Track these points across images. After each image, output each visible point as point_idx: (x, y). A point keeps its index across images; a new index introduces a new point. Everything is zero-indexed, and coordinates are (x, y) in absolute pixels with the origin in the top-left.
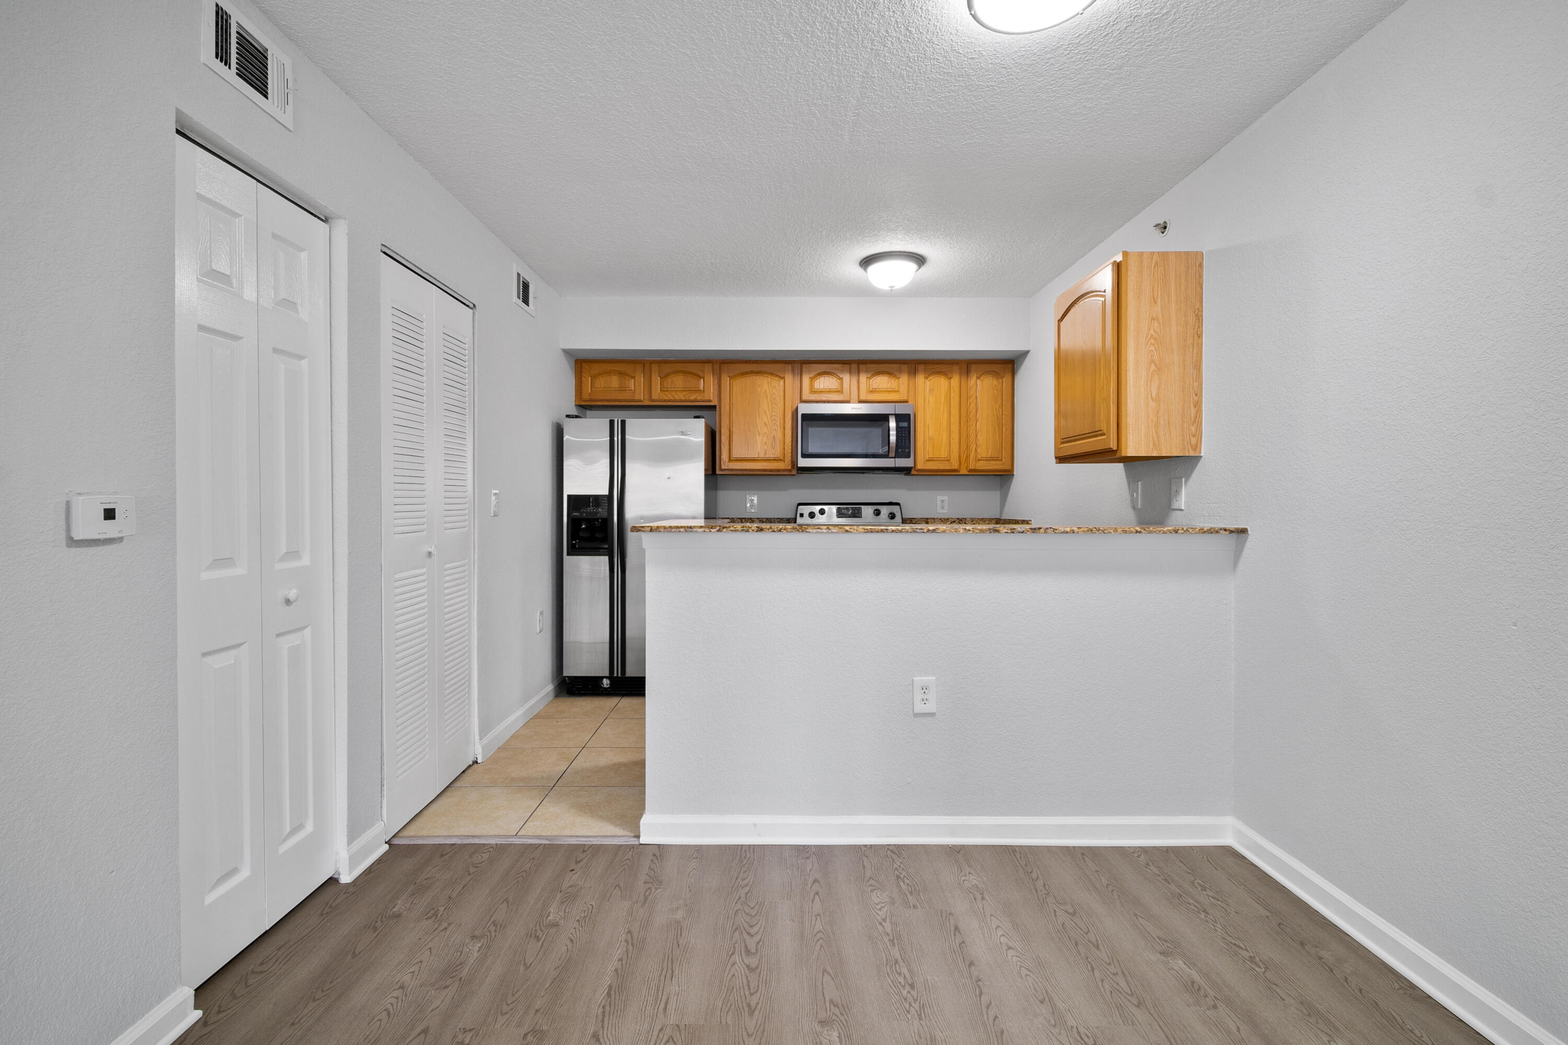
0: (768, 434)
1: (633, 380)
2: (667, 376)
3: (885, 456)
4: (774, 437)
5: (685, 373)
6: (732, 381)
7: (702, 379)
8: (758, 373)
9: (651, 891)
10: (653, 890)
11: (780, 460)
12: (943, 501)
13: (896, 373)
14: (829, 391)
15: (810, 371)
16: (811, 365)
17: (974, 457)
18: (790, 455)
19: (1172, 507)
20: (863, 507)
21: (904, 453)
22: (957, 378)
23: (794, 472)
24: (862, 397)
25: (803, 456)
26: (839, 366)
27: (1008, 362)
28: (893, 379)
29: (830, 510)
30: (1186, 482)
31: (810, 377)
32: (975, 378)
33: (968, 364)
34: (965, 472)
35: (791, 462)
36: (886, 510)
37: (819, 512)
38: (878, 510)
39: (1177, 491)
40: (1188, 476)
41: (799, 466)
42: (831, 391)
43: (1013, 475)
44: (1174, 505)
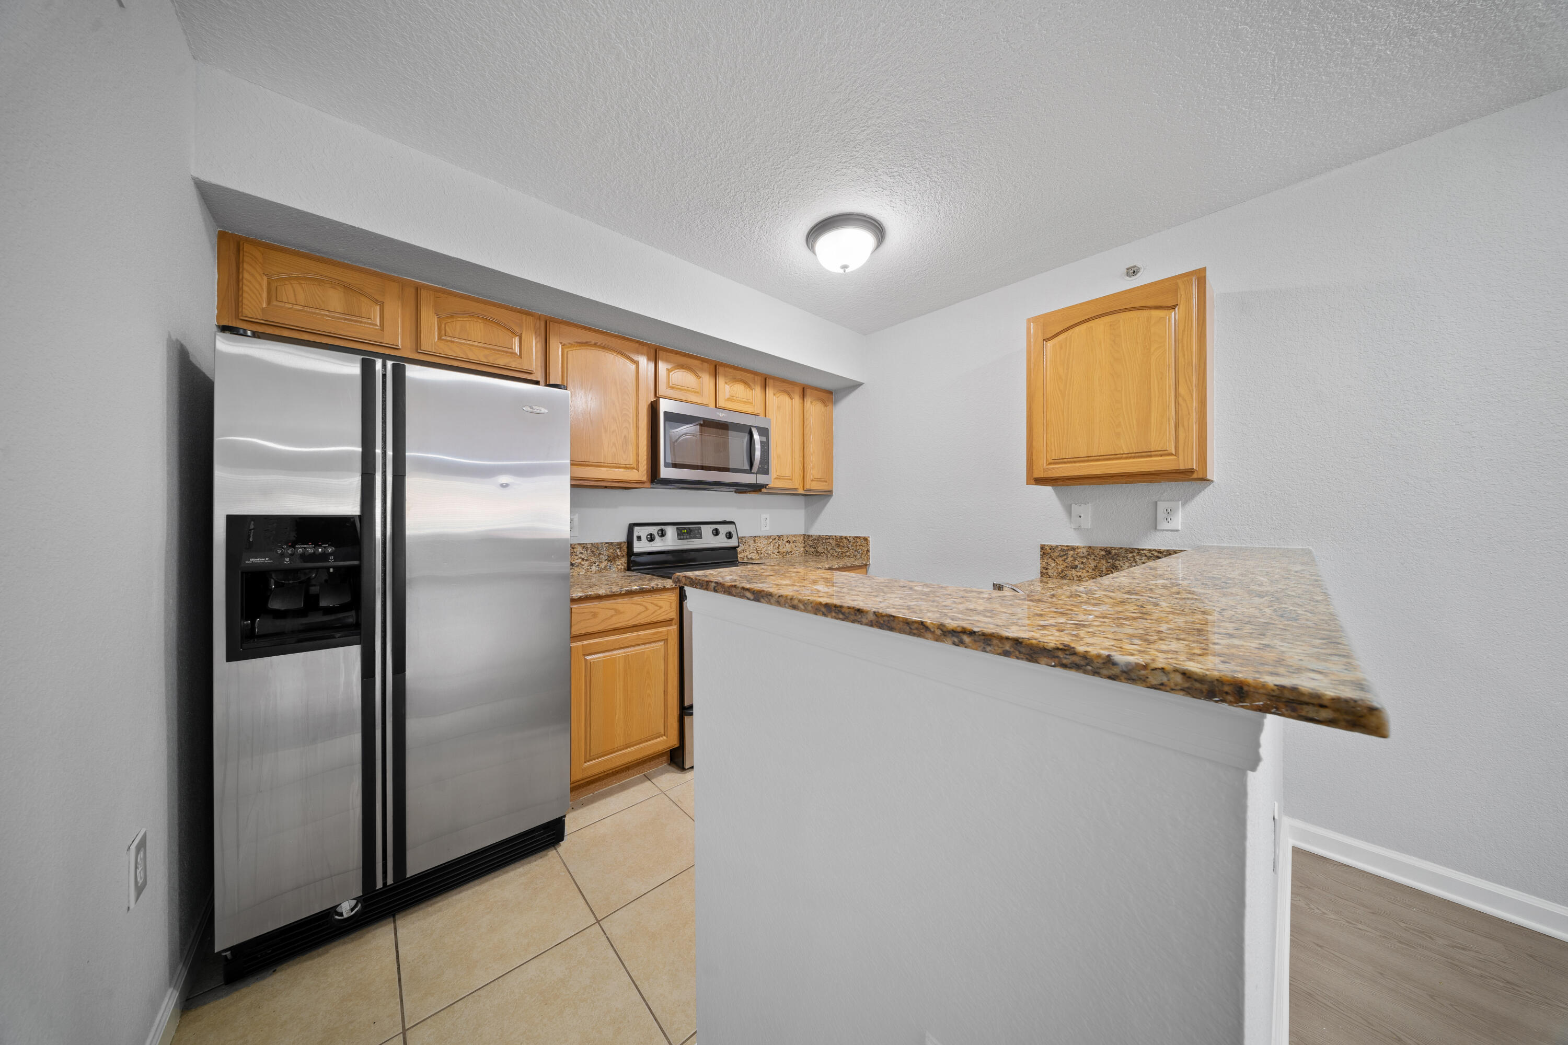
0: (617, 431)
1: (378, 308)
2: (452, 316)
3: (750, 471)
4: (625, 437)
5: (486, 320)
6: (566, 351)
7: (517, 339)
8: (604, 348)
11: (633, 468)
12: (766, 519)
13: (751, 384)
14: (688, 390)
15: (667, 361)
16: (668, 354)
17: (809, 477)
18: (645, 462)
19: (1158, 528)
20: (702, 526)
21: (765, 470)
22: (797, 400)
23: (648, 485)
24: (721, 403)
25: (666, 465)
26: (697, 362)
27: (830, 392)
28: (748, 390)
29: (671, 532)
30: (1183, 505)
31: (667, 369)
32: (809, 402)
33: (804, 388)
34: (801, 491)
35: (647, 472)
36: (723, 529)
37: (658, 533)
38: (716, 530)
39: (1168, 512)
40: (1186, 500)
41: (661, 477)
42: (690, 391)
43: (832, 495)
44: (1163, 525)
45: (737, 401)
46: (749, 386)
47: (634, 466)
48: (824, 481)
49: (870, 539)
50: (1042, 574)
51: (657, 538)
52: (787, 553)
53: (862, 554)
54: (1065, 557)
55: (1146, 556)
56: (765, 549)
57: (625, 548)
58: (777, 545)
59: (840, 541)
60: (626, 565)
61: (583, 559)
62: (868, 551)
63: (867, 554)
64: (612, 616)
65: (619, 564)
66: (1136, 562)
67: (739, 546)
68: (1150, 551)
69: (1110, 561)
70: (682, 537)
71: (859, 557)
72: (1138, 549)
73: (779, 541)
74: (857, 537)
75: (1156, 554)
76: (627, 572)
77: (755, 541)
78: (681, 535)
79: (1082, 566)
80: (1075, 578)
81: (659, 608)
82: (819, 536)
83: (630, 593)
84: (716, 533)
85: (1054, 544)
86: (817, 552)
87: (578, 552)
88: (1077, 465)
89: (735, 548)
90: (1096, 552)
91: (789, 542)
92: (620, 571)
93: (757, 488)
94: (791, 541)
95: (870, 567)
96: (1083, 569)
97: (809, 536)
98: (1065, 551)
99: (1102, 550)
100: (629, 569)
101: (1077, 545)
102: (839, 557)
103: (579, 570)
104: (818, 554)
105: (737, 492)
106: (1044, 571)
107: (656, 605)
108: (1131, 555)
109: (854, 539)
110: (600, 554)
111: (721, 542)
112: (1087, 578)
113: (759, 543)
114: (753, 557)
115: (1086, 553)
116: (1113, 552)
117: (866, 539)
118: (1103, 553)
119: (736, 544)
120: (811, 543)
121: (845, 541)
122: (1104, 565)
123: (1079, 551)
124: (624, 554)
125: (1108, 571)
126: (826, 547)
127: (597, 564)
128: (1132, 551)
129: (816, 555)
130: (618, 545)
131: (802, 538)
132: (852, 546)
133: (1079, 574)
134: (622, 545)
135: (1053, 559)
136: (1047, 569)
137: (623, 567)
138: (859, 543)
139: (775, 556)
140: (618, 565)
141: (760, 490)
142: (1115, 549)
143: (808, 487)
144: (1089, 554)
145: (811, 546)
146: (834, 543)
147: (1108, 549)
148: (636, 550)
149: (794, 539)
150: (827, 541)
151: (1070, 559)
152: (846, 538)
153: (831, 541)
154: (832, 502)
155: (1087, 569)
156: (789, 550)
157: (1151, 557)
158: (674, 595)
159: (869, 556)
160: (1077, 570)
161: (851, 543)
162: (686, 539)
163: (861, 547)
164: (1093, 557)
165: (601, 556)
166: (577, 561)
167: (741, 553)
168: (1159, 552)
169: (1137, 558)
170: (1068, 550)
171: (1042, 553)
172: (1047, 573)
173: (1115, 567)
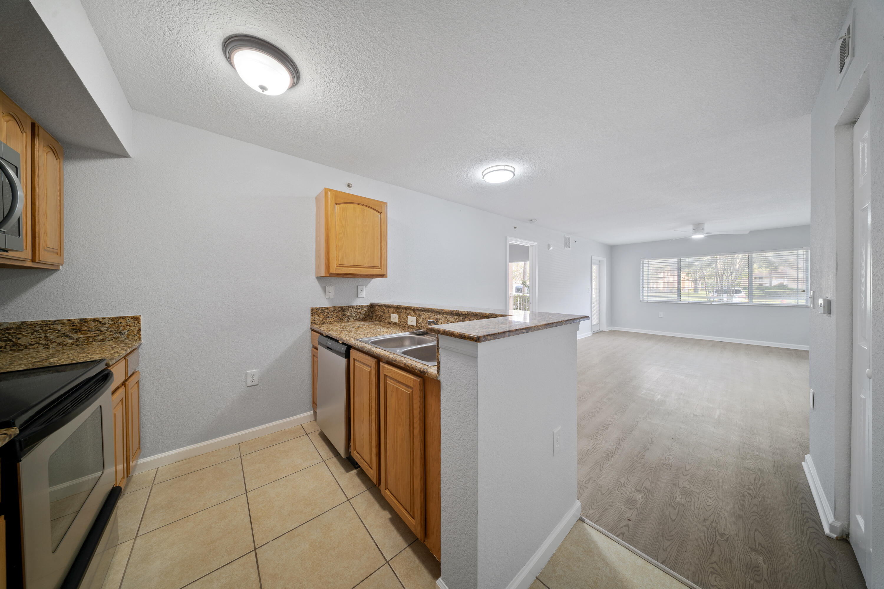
9: (585, 482)
10: (584, 482)
19: (358, 297)
22: (28, 137)
30: (365, 287)
32: (41, 148)
33: (34, 125)
34: (29, 264)
39: (362, 290)
40: (366, 285)
44: (360, 296)
48: (57, 252)
49: (142, 318)
50: (312, 324)
53: (129, 335)
54: (323, 313)
55: (355, 309)
59: (78, 325)
62: (140, 330)
66: (352, 312)
68: (356, 306)
69: (342, 312)
71: (124, 339)
72: (352, 306)
74: (118, 317)
75: (358, 307)
79: (331, 317)
80: (328, 323)
82: (23, 322)
85: (318, 307)
86: (15, 345)
88: (349, 268)
90: (337, 309)
98: (323, 310)
99: (339, 308)
101: (329, 306)
102: (80, 343)
104: (18, 347)
106: (313, 322)
108: (350, 309)
109: (112, 320)
112: (333, 322)
115: (333, 310)
116: (343, 308)
117: (137, 319)
118: (340, 309)
121: (93, 324)
122: (340, 315)
123: (330, 309)
125: (341, 317)
126: (43, 336)
128: (349, 307)
129: (11, 350)
133: (330, 321)
135: (317, 315)
136: (314, 320)
138: (123, 323)
144: (334, 311)
146: (64, 329)
150: (45, 328)
151: (326, 314)
155: (333, 318)
157: (357, 309)
159: (140, 335)
160: (329, 319)
161: (107, 326)
163: (127, 327)
164: (336, 311)
168: (359, 307)
169: (352, 309)
170: (325, 309)
171: (312, 312)
172: (315, 323)
173: (344, 315)
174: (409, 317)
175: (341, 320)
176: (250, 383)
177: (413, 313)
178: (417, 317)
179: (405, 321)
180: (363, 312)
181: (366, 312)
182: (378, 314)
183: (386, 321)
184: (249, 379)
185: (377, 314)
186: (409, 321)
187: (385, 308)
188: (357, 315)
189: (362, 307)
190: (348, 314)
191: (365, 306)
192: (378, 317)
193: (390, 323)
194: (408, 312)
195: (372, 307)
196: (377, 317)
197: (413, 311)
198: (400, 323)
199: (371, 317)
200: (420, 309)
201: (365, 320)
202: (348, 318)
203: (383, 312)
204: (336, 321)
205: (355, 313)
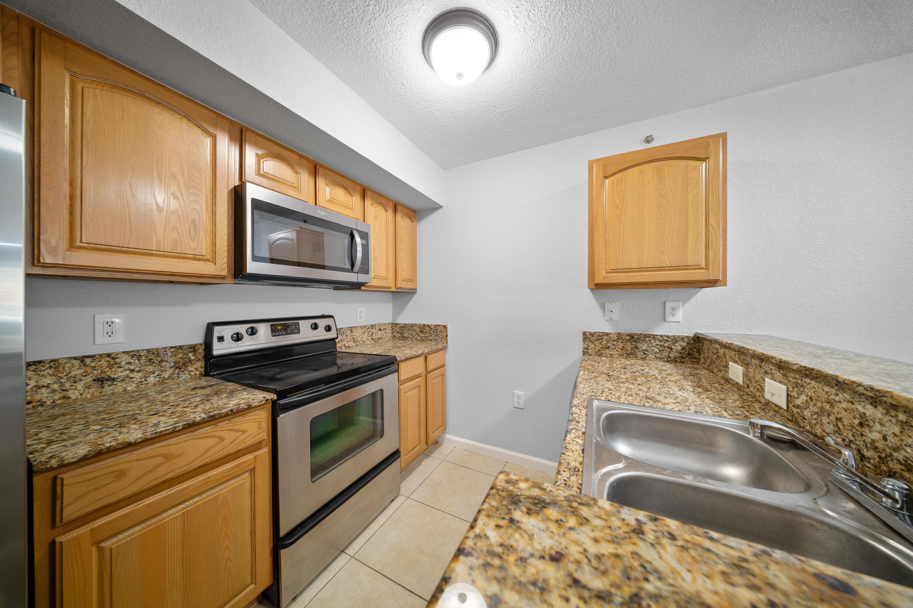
3: (350, 270)
6: (79, 84)
11: (207, 260)
12: (361, 312)
13: (351, 191)
14: (283, 183)
15: (256, 145)
16: (258, 137)
17: (400, 278)
18: (225, 254)
19: (667, 320)
20: (301, 322)
21: (365, 270)
22: (390, 213)
23: (230, 280)
24: (321, 202)
25: (255, 259)
26: (295, 157)
27: (414, 211)
28: (349, 195)
29: (263, 330)
30: (683, 304)
31: (257, 154)
32: (400, 217)
33: (395, 205)
34: (393, 289)
35: (228, 265)
36: (322, 323)
37: (247, 331)
38: (315, 324)
39: (673, 309)
40: (685, 301)
41: (248, 272)
42: (286, 184)
43: (416, 292)
44: (669, 318)
45: (339, 204)
46: (350, 193)
47: (209, 257)
48: (411, 281)
49: (448, 327)
50: (584, 353)
51: (246, 336)
52: (379, 338)
53: (442, 338)
54: (601, 341)
55: (659, 340)
56: (361, 337)
57: (201, 350)
58: (371, 333)
59: (423, 328)
60: (203, 370)
61: (132, 371)
62: (447, 336)
63: (446, 338)
64: (158, 466)
65: (192, 369)
66: (651, 344)
67: (338, 337)
68: (661, 336)
69: (634, 343)
70: (277, 334)
71: (439, 341)
72: (653, 335)
73: (372, 330)
74: (438, 325)
75: (666, 338)
76: (203, 378)
77: (352, 331)
78: (274, 331)
79: (613, 347)
80: (608, 355)
81: (242, 433)
82: (405, 324)
83: (192, 426)
84: (315, 327)
85: (593, 330)
86: (403, 337)
87: (123, 363)
89: (333, 339)
90: (623, 337)
91: (380, 330)
92: (193, 378)
93: (356, 286)
94: (382, 329)
95: (448, 348)
96: (614, 349)
97: (396, 324)
98: (601, 336)
99: (628, 335)
100: (206, 374)
101: (609, 332)
102: (422, 340)
103: (125, 386)
104: (404, 338)
105: (335, 289)
106: (586, 350)
107: (237, 431)
108: (648, 339)
109: (435, 327)
110: (162, 361)
111: (321, 335)
112: (617, 356)
113: (355, 332)
114: (350, 345)
115: (616, 338)
116: (636, 337)
117: (445, 327)
119: (335, 336)
120: (398, 330)
121: (428, 328)
122: (629, 346)
123: (611, 336)
124: (200, 357)
125: (632, 350)
126: (411, 333)
127: (157, 374)
128: (648, 336)
129: (402, 339)
130: (191, 348)
131: (390, 326)
132: (434, 332)
133: (611, 353)
134: (197, 348)
135: (592, 342)
136: (587, 349)
137: (198, 373)
138: (439, 330)
139: (369, 342)
140: (191, 371)
141: (359, 288)
142: (637, 334)
143: (399, 285)
144: (618, 339)
145: (398, 332)
146: (418, 330)
147: (632, 335)
148: (216, 352)
149: (384, 327)
150: (412, 328)
151: (604, 342)
152: (428, 326)
153: (416, 328)
154: (416, 296)
155: (617, 349)
156: (380, 336)
157: (662, 340)
158: (264, 412)
159: (447, 339)
160: (610, 349)
161: (433, 330)
162: (283, 335)
163: (441, 333)
164: (621, 340)
165: (164, 364)
166: (120, 374)
167: (339, 342)
168: (668, 337)
169: (653, 341)
170: (603, 335)
171: (584, 338)
172: (588, 352)
173: (637, 348)
174: (767, 380)
175: (630, 354)
176: (516, 405)
177: (778, 375)
178: (791, 389)
179: (759, 387)
180: (678, 347)
181: (683, 349)
182: (708, 357)
183: (721, 374)
184: (516, 400)
185: (706, 355)
186: (767, 389)
187: (718, 346)
188: (663, 350)
189: (675, 339)
190: (644, 348)
191: (682, 339)
192: (708, 361)
193: (728, 380)
194: (768, 367)
195: (698, 340)
196: (706, 361)
197: (779, 368)
198: (748, 387)
199: (695, 358)
200: (795, 367)
201: (682, 362)
202: (645, 354)
203: (715, 354)
204: (621, 356)
205: (658, 346)
